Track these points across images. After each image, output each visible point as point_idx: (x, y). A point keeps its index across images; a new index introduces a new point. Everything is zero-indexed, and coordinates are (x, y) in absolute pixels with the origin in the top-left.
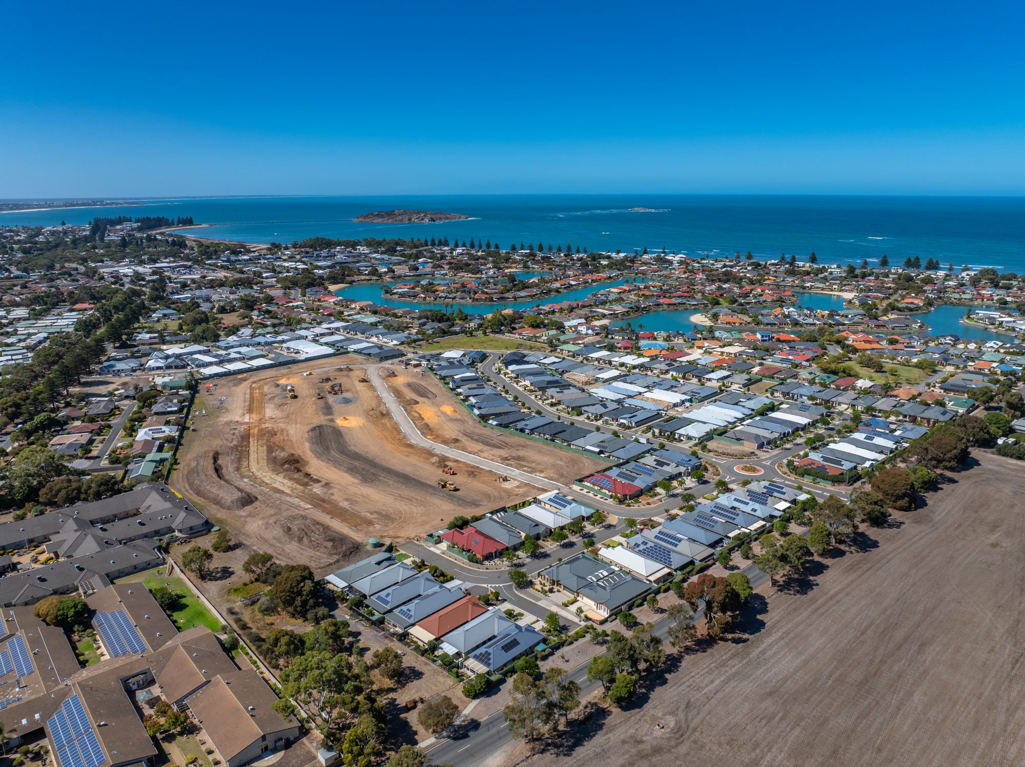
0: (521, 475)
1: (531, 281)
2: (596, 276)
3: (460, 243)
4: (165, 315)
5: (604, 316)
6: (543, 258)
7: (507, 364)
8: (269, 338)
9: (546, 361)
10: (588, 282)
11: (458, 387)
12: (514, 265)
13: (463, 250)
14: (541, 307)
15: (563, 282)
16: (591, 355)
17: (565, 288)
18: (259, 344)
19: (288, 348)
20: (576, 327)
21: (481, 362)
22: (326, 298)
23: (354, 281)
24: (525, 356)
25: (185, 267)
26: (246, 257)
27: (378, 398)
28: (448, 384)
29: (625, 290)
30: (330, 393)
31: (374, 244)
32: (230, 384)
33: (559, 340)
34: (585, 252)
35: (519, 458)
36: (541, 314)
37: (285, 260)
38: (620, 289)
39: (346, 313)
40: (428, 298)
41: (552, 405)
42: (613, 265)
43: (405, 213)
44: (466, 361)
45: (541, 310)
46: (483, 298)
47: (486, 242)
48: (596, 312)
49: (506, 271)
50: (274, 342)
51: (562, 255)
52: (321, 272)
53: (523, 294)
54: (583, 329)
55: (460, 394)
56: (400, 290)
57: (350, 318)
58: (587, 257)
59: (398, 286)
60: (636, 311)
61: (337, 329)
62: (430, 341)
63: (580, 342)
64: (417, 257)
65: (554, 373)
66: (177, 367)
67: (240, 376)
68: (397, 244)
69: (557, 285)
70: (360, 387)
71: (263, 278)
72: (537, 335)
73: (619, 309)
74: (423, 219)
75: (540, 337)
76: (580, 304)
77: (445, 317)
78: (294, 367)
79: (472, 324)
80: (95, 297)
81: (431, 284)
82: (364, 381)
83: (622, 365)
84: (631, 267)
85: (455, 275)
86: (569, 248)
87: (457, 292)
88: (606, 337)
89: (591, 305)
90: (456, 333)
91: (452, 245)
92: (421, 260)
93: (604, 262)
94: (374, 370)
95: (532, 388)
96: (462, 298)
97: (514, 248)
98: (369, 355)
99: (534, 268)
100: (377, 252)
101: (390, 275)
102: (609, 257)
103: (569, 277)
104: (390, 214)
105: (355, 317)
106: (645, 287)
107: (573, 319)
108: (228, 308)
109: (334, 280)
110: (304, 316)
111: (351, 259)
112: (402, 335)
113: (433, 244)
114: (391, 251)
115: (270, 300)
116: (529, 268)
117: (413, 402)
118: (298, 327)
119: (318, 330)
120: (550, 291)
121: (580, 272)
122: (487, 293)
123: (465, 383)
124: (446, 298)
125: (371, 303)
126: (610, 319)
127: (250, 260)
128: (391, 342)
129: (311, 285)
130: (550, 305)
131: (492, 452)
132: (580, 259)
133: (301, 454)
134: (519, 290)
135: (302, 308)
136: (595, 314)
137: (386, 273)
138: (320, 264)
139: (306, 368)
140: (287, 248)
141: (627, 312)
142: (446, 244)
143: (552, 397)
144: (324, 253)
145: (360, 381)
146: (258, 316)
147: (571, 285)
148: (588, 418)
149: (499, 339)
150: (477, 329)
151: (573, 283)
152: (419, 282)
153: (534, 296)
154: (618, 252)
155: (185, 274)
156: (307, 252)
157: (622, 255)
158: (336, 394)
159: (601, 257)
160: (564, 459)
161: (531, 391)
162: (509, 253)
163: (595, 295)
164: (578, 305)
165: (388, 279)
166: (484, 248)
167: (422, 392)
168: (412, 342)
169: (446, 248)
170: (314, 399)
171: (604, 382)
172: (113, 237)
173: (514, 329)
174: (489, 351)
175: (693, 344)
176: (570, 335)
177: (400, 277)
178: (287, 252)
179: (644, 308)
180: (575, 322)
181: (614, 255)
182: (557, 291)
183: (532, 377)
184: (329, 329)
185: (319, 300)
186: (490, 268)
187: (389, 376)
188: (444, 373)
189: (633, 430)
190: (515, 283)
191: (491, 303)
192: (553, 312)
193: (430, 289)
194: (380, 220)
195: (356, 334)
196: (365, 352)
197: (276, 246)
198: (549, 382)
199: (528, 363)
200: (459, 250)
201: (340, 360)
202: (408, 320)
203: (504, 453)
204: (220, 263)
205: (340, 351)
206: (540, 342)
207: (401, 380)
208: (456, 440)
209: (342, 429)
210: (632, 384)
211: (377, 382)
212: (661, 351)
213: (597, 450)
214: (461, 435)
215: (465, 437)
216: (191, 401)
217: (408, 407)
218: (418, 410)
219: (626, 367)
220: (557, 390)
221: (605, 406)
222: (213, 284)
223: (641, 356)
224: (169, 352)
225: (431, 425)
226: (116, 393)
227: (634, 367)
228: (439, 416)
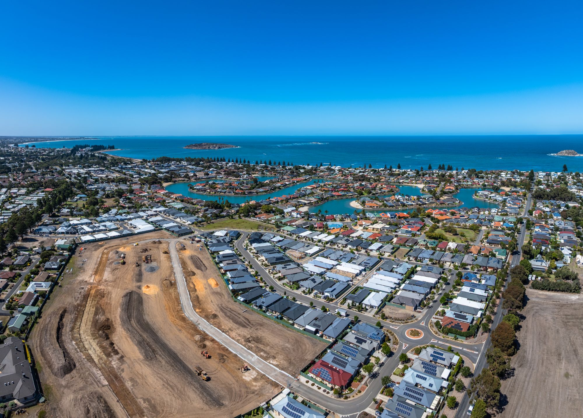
0: (259, 362)
1: (266, 182)
2: (299, 179)
3: (231, 160)
4: (81, 198)
5: (305, 204)
6: (271, 168)
7: (252, 242)
8: (123, 217)
9: (275, 239)
10: (295, 183)
11: (221, 262)
12: (257, 172)
13: (232, 164)
14: (271, 199)
15: (282, 183)
16: (301, 234)
17: (283, 186)
18: (117, 220)
19: (131, 224)
20: (290, 212)
21: (236, 239)
22: (160, 191)
23: (176, 181)
24: (262, 235)
25: (102, 170)
26: (130, 166)
27: (172, 267)
28: (214, 258)
29: (314, 187)
30: (144, 261)
31: (189, 160)
32: (93, 249)
33: (281, 222)
34: (292, 165)
35: (257, 340)
36: (271, 203)
37: (147, 168)
38: (312, 186)
39: (167, 201)
40: (211, 192)
41: (280, 279)
42: (308, 172)
43: (207, 144)
44: (228, 239)
45: (271, 201)
46: (240, 192)
47: (243, 160)
48: (300, 202)
49: (253, 176)
50: (125, 219)
51: (281, 167)
52: (161, 175)
53: (261, 190)
54: (294, 214)
55: (221, 268)
56: (198, 187)
57: (169, 204)
58: (293, 168)
59: (197, 184)
60: (322, 201)
61: (160, 212)
62: (209, 222)
63: (294, 224)
64: (209, 167)
65: (280, 250)
66: (71, 233)
67: (100, 243)
68: (201, 160)
69: (279, 184)
70: (163, 257)
71: (134, 178)
72: (269, 219)
73: (313, 200)
74: (215, 148)
75: (270, 220)
76: (292, 197)
77: (219, 206)
78: (130, 238)
79: (233, 211)
80: (55, 185)
81: (214, 183)
82: (166, 253)
83: (320, 241)
84: (315, 173)
85: (227, 178)
86: (284, 163)
87: (227, 188)
88: (308, 219)
89: (297, 197)
90: (224, 217)
91: (227, 161)
92: (211, 169)
93: (302, 171)
94: (173, 243)
95: (266, 262)
96: (229, 193)
97: (257, 163)
98: (173, 231)
99: (267, 174)
100: (190, 165)
101: (195, 177)
102: (304, 168)
103: (285, 179)
104: (200, 145)
105: (171, 204)
106: (324, 185)
107: (289, 207)
108: (110, 195)
109: (166, 180)
110: (146, 202)
111: (177, 169)
112: (194, 218)
113: (218, 161)
114: (197, 164)
115: (131, 192)
116: (264, 174)
117: (192, 273)
118: (140, 209)
119: (149, 213)
120: (275, 188)
121: (290, 176)
122: (242, 190)
123: (225, 259)
124: (221, 192)
125: (181, 195)
126: (308, 206)
127: (132, 167)
128: (187, 222)
129: (153, 183)
130: (276, 198)
131: (238, 331)
132: (290, 169)
134: (259, 188)
135: (146, 197)
136: (300, 203)
137: (193, 176)
138: (162, 171)
139: (137, 239)
140: (149, 162)
141: (317, 201)
142: (224, 161)
143: (280, 272)
144: (166, 165)
145: (163, 253)
146: (123, 201)
147: (286, 184)
148: (304, 292)
149: (248, 221)
150: (235, 214)
151: (287, 183)
152: (208, 182)
153: (267, 191)
154: (308, 165)
155: (100, 174)
156: (158, 164)
157: (310, 167)
158: (147, 263)
159: (300, 168)
160: (291, 340)
161: (266, 265)
162: (255, 166)
163: (299, 190)
164: (291, 197)
165: (193, 180)
166: (242, 163)
167: (198, 264)
168: (198, 223)
169: (224, 163)
170: (134, 266)
171: (311, 256)
172: (78, 154)
173: (256, 214)
174: (242, 230)
175: (357, 223)
176: (288, 219)
177: (199, 179)
178: (149, 164)
179: (326, 198)
180: (290, 209)
181: (306, 167)
182: (279, 188)
183: (266, 254)
184: (156, 211)
185: (156, 192)
186: (245, 174)
187: (181, 249)
188: (213, 249)
189: (334, 301)
190: (257, 184)
191: (244, 195)
192: (278, 202)
193: (213, 187)
194: (195, 148)
195: (169, 216)
196: (171, 229)
197: (145, 161)
198: (278, 259)
199: (264, 241)
200: (230, 164)
201: (156, 235)
202: (199, 207)
203: (246, 332)
204: (118, 169)
205: (158, 228)
206: (271, 224)
207: (187, 253)
208: (215, 316)
209: (144, 297)
210: (327, 257)
211: (173, 253)
212: (340, 230)
213: (313, 329)
214: (219, 310)
215: (221, 312)
216: (68, 261)
217: (188, 278)
218: (194, 281)
219: (322, 243)
220: (283, 266)
221: (313, 280)
222: (109, 181)
223: (329, 234)
224: (71, 223)
225: (200, 297)
226: (34, 249)
227: (327, 243)
228: (206, 289)
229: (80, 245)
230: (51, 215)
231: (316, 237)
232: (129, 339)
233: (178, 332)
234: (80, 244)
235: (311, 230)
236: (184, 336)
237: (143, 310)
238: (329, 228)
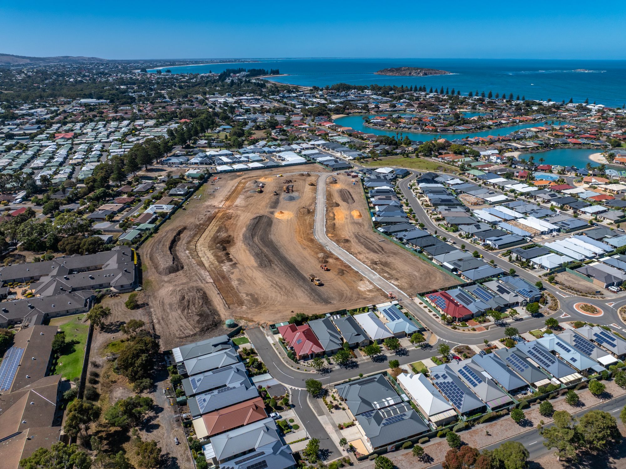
0: (379, 280)
1: (472, 118)
2: (524, 117)
3: (434, 90)
4: (225, 129)
5: (516, 149)
6: (489, 102)
7: (419, 182)
8: (272, 148)
9: (451, 182)
10: (515, 122)
11: (373, 197)
12: (465, 107)
13: (435, 95)
14: (469, 139)
15: (495, 121)
16: (489, 181)
17: (495, 126)
18: (264, 152)
19: (280, 157)
20: (489, 156)
21: (402, 178)
22: (325, 124)
23: (350, 113)
24: (437, 176)
25: (256, 99)
26: (294, 95)
27: (315, 198)
28: (367, 193)
29: (543, 130)
30: (285, 191)
31: (375, 89)
32: (229, 179)
33: (470, 165)
34: (523, 99)
35: (386, 264)
36: (468, 144)
37: (316, 97)
38: (539, 129)
39: (330, 135)
40: (392, 127)
41: (438, 220)
42: (544, 110)
43: (408, 69)
44: (390, 177)
45: (468, 141)
46: (431, 129)
47: (452, 90)
48: (511, 145)
49: (458, 110)
50: (274, 152)
51: (505, 101)
52: (333, 106)
53: (461, 128)
54: (494, 158)
55: (371, 202)
56: (375, 121)
57: (332, 138)
58: (523, 103)
59: (377, 117)
60: (545, 147)
61: (319, 145)
62: (375, 159)
63: (487, 169)
64: (400, 98)
65: (453, 193)
66: (206, 164)
67: (238, 174)
68: (391, 90)
69: (490, 123)
70: (308, 188)
71: (296, 108)
72: (456, 160)
73: (532, 144)
74: (419, 74)
75: (457, 162)
76: (501, 138)
77: (393, 142)
78: (275, 170)
79: (410, 148)
80: (193, 115)
81: (399, 117)
82: (312, 185)
83: (513, 191)
84: (555, 112)
85: (420, 112)
86: (511, 97)
87: (415, 124)
88: (510, 166)
89: (509, 140)
90: (396, 154)
91: (428, 91)
92: (401, 101)
93: (535, 108)
94: (324, 177)
95: (429, 203)
96: (415, 129)
97: (471, 95)
98: (327, 165)
99: (479, 109)
100: (375, 94)
101: (376, 109)
102: (540, 104)
103: (503, 117)
104: (398, 70)
105: (334, 138)
106: (561, 129)
107: (489, 150)
108: (261, 127)
109: (337, 111)
110: (303, 135)
111: (356, 98)
112: (358, 153)
113: (416, 90)
114: (385, 94)
115: (288, 123)
116: (476, 109)
117: (335, 204)
118: (294, 142)
119: (305, 146)
120: (483, 127)
121: (513, 114)
122: (434, 126)
123: (378, 194)
124: (404, 128)
125: (351, 128)
126: (521, 151)
127: (296, 96)
128: (348, 157)
129: (319, 114)
130: (476, 138)
131: (367, 255)
132: (517, 105)
133: (235, 237)
134: (459, 125)
135: (306, 130)
136: (510, 147)
137: (373, 108)
138: (335, 101)
139: (282, 171)
140: (322, 90)
141: (537, 147)
142: (424, 90)
143: (440, 213)
144: (343, 93)
145: (309, 185)
146: (275, 133)
147: (502, 123)
148: (460, 235)
149: (427, 161)
150: (413, 153)
151: (503, 122)
152: (392, 116)
153: (469, 130)
154: (549, 100)
155: (253, 104)
156: (332, 93)
157: (551, 103)
158: (288, 192)
159: (534, 104)
160: (421, 270)
161: (427, 206)
162: (466, 98)
164: (499, 139)
165: (373, 113)
166: (450, 94)
167: (346, 196)
168: (361, 159)
169: (423, 93)
170: (272, 195)
171: (490, 204)
172: (228, 81)
173: (441, 154)
174: (413, 170)
175: (582, 179)
176: (482, 162)
177: (381, 111)
178: (321, 93)
179: (553, 144)
180: (489, 152)
181: (545, 103)
182: (489, 127)
183: (431, 195)
184: (314, 145)
185: (320, 125)
186: (447, 108)
187: (331, 183)
188: (368, 184)
189: (495, 251)
190: (459, 120)
191: (435, 133)
192: (478, 143)
193: (396, 122)
194: (391, 74)
195: (329, 150)
196: (325, 163)
197: (316, 89)
198: (444, 201)
199: (436, 182)
200: (432, 95)
201: (307, 168)
202: (369, 142)
203: (375, 257)
204: (278, 98)
205: (310, 161)
206: (456, 166)
207: (338, 186)
208: (347, 241)
209: (274, 221)
210: (512, 209)
211: (321, 186)
212: (550, 183)
213: (451, 267)
214: (353, 236)
215: (355, 239)
216: (197, 188)
217: (330, 208)
218: (335, 212)
219: (515, 193)
220: (447, 208)
221: (478, 227)
222: (263, 111)
223: (531, 185)
224: (208, 154)
225: (337, 225)
226: (159, 178)
227: (522, 194)
228: (347, 219)
229: (214, 175)
230: (184, 146)
231: (509, 186)
232: (247, 252)
233: (301, 250)
234: (215, 173)
235: (507, 178)
236: (307, 253)
237: (270, 231)
238: (535, 179)
